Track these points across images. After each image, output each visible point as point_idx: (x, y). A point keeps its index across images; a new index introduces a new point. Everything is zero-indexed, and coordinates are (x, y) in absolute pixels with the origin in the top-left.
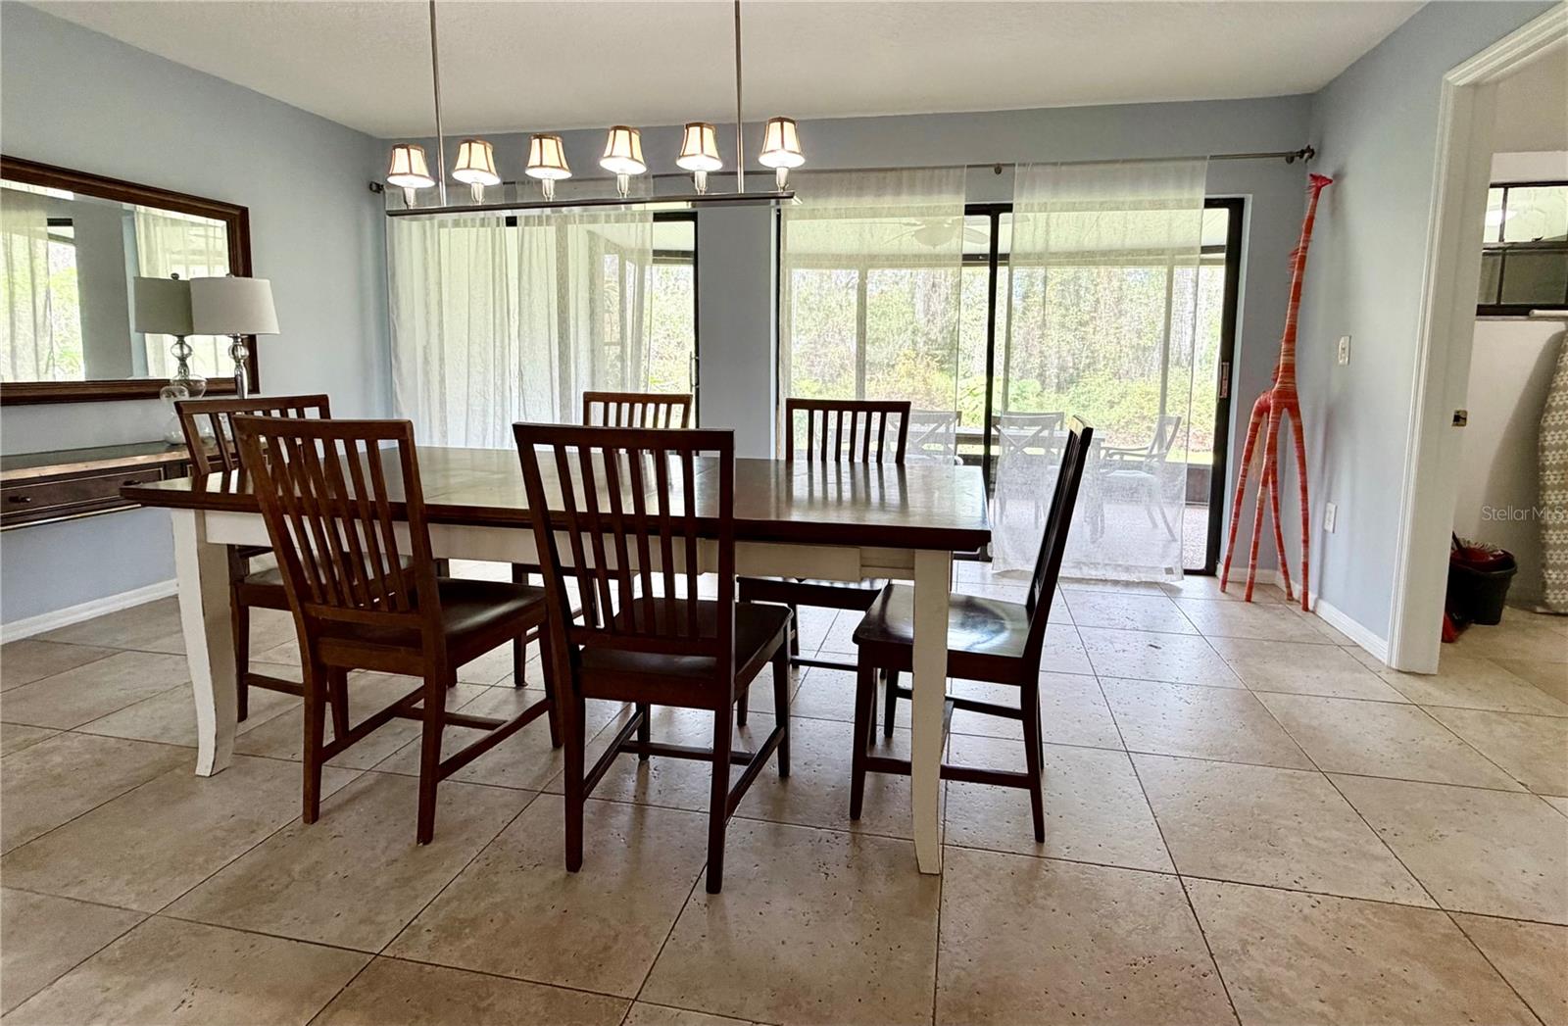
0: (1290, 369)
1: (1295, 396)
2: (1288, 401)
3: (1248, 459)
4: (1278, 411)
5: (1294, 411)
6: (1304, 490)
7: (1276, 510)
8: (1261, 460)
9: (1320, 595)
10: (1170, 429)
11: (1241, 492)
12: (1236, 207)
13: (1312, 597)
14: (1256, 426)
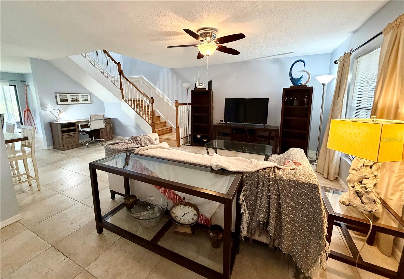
0: (28, 106)
1: (29, 109)
2: (28, 110)
3: (25, 117)
4: (27, 111)
5: (29, 111)
6: (33, 119)
7: (30, 122)
8: (26, 117)
9: (38, 130)
10: (11, 115)
11: (25, 121)
12: (15, 86)
13: (37, 131)
14: (25, 113)
